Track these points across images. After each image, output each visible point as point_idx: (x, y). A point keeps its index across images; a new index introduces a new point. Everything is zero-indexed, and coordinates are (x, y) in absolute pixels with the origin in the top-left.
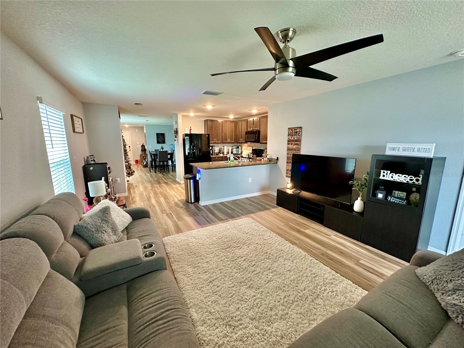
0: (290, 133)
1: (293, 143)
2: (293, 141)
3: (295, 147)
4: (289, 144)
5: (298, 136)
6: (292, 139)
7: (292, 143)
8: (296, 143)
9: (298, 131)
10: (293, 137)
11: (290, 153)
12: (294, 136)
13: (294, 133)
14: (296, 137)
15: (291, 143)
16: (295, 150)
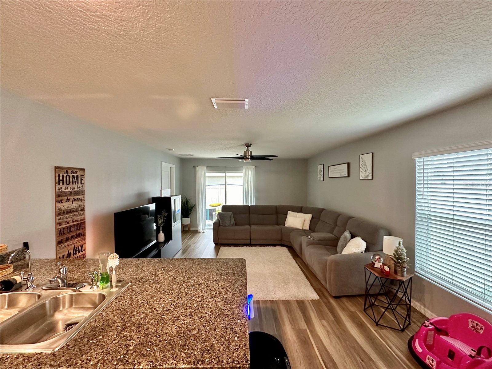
0: (61, 178)
1: (71, 198)
2: (71, 194)
3: (75, 205)
4: (62, 200)
5: (79, 184)
6: (69, 190)
7: (69, 198)
8: (76, 197)
9: (79, 175)
10: (69, 187)
11: (65, 220)
12: (71, 183)
13: (71, 179)
14: (75, 186)
15: (66, 198)
16: (77, 211)
